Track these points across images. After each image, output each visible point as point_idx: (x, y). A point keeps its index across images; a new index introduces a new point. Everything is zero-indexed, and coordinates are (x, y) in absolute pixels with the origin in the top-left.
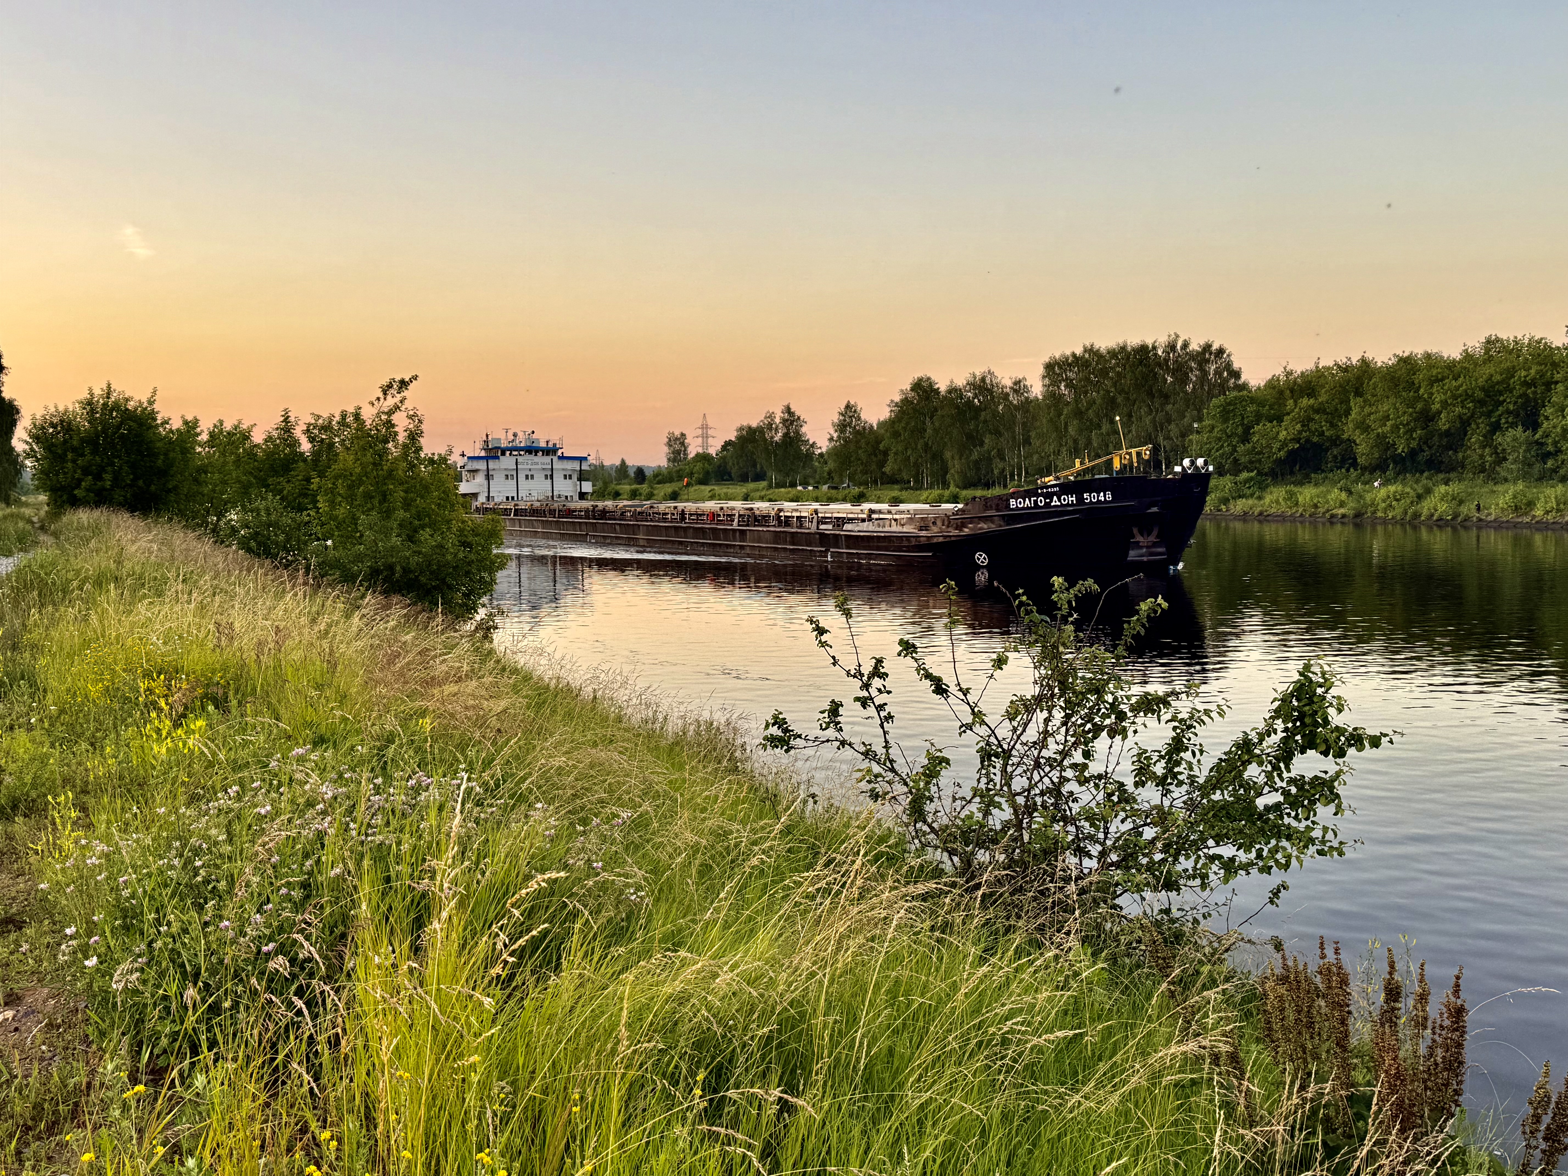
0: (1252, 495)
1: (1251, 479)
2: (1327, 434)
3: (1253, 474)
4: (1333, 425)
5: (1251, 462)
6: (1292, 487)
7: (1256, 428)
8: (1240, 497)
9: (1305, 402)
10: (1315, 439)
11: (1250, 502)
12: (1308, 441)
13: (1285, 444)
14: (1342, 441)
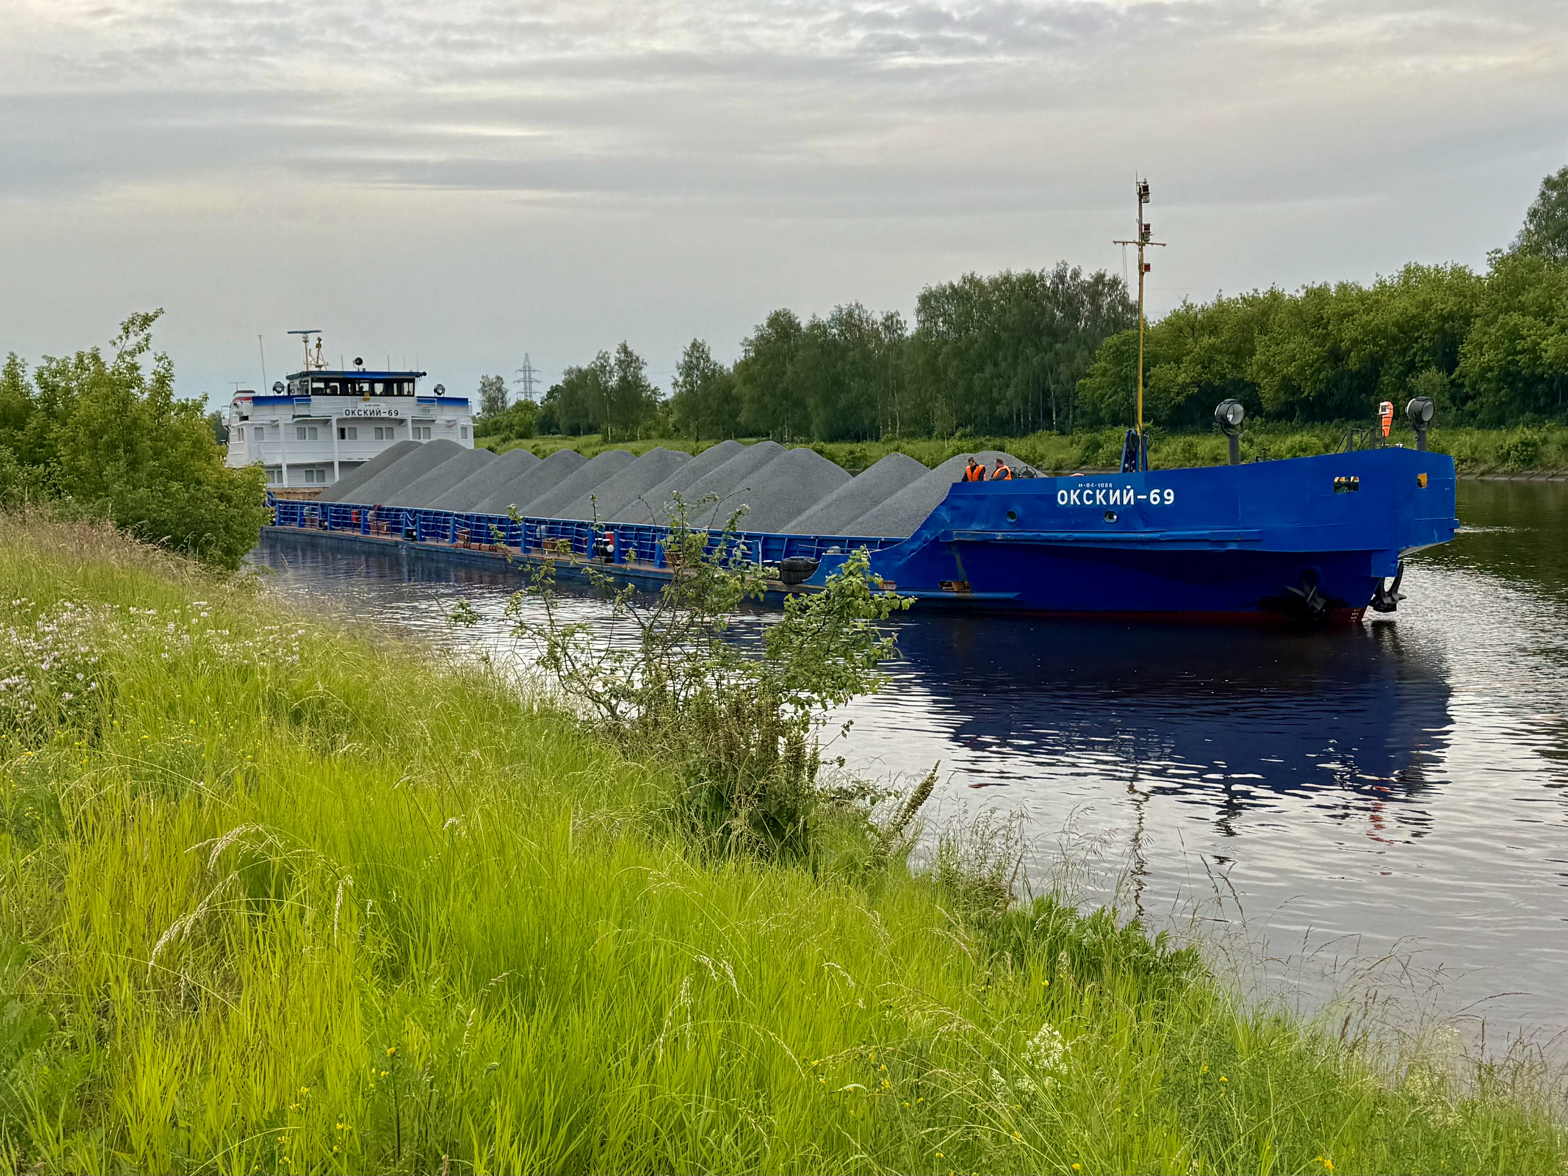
2: (1229, 376)
4: (1235, 366)
6: (1189, 439)
7: (1153, 370)
9: (1207, 340)
10: (1217, 382)
12: (1209, 384)
13: (1183, 388)
14: (1246, 385)
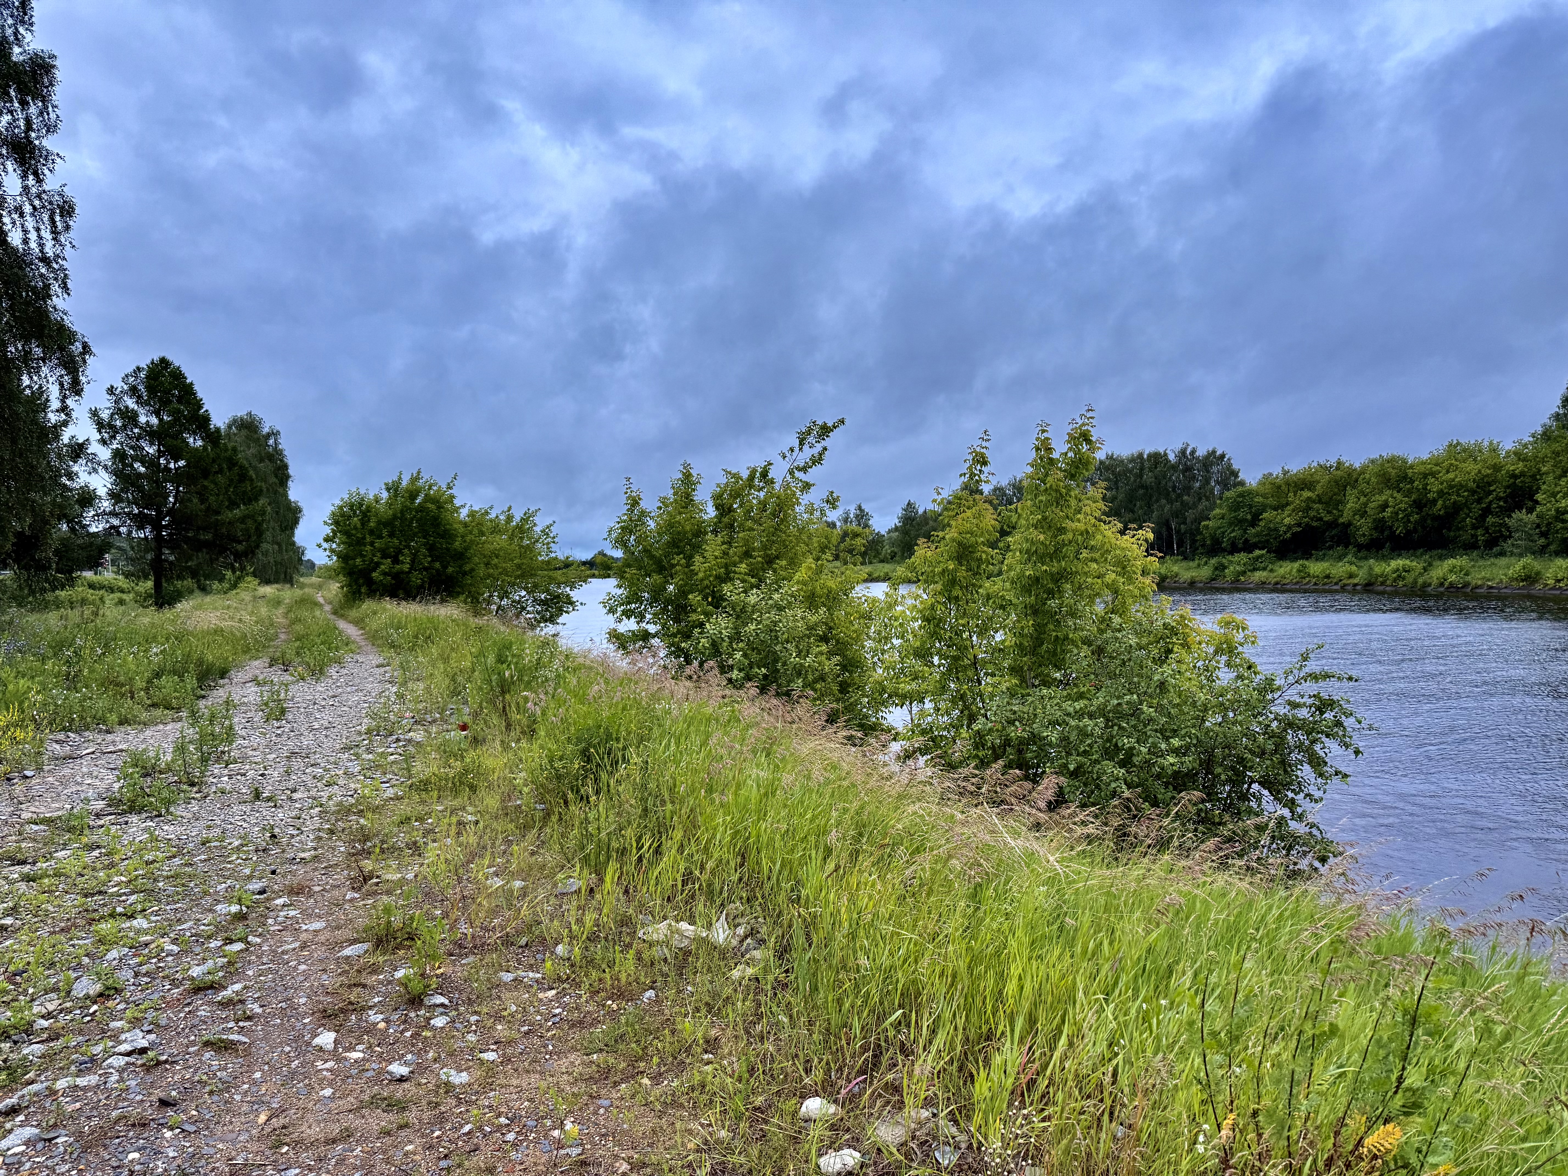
0: (1264, 569)
1: (1262, 556)
2: (1325, 519)
3: (1264, 552)
4: (1330, 512)
5: (1260, 542)
6: (1301, 562)
7: (1265, 515)
8: (1255, 569)
9: (1302, 494)
10: (1315, 524)
11: (1265, 574)
12: (1307, 525)
13: (1289, 527)
14: (1337, 525)
